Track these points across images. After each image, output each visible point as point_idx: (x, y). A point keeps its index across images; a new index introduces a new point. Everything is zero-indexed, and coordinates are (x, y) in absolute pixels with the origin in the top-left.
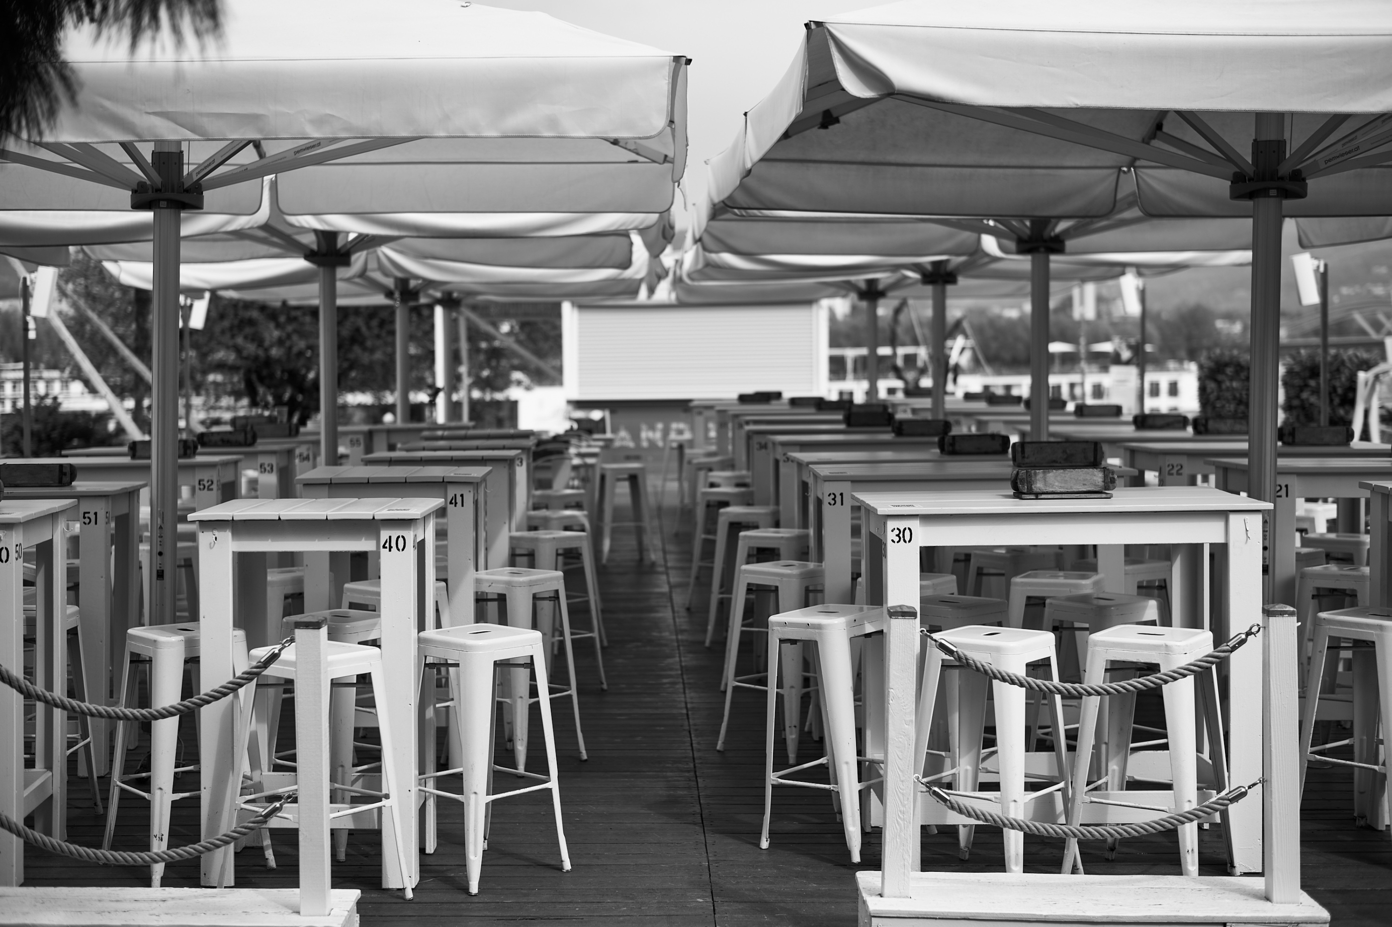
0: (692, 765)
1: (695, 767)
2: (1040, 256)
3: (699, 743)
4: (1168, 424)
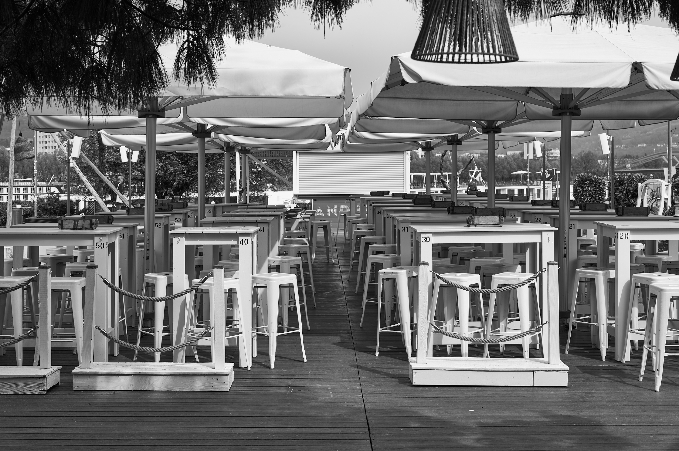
0: (350, 332)
2: (491, 134)
3: (353, 325)
4: (545, 204)
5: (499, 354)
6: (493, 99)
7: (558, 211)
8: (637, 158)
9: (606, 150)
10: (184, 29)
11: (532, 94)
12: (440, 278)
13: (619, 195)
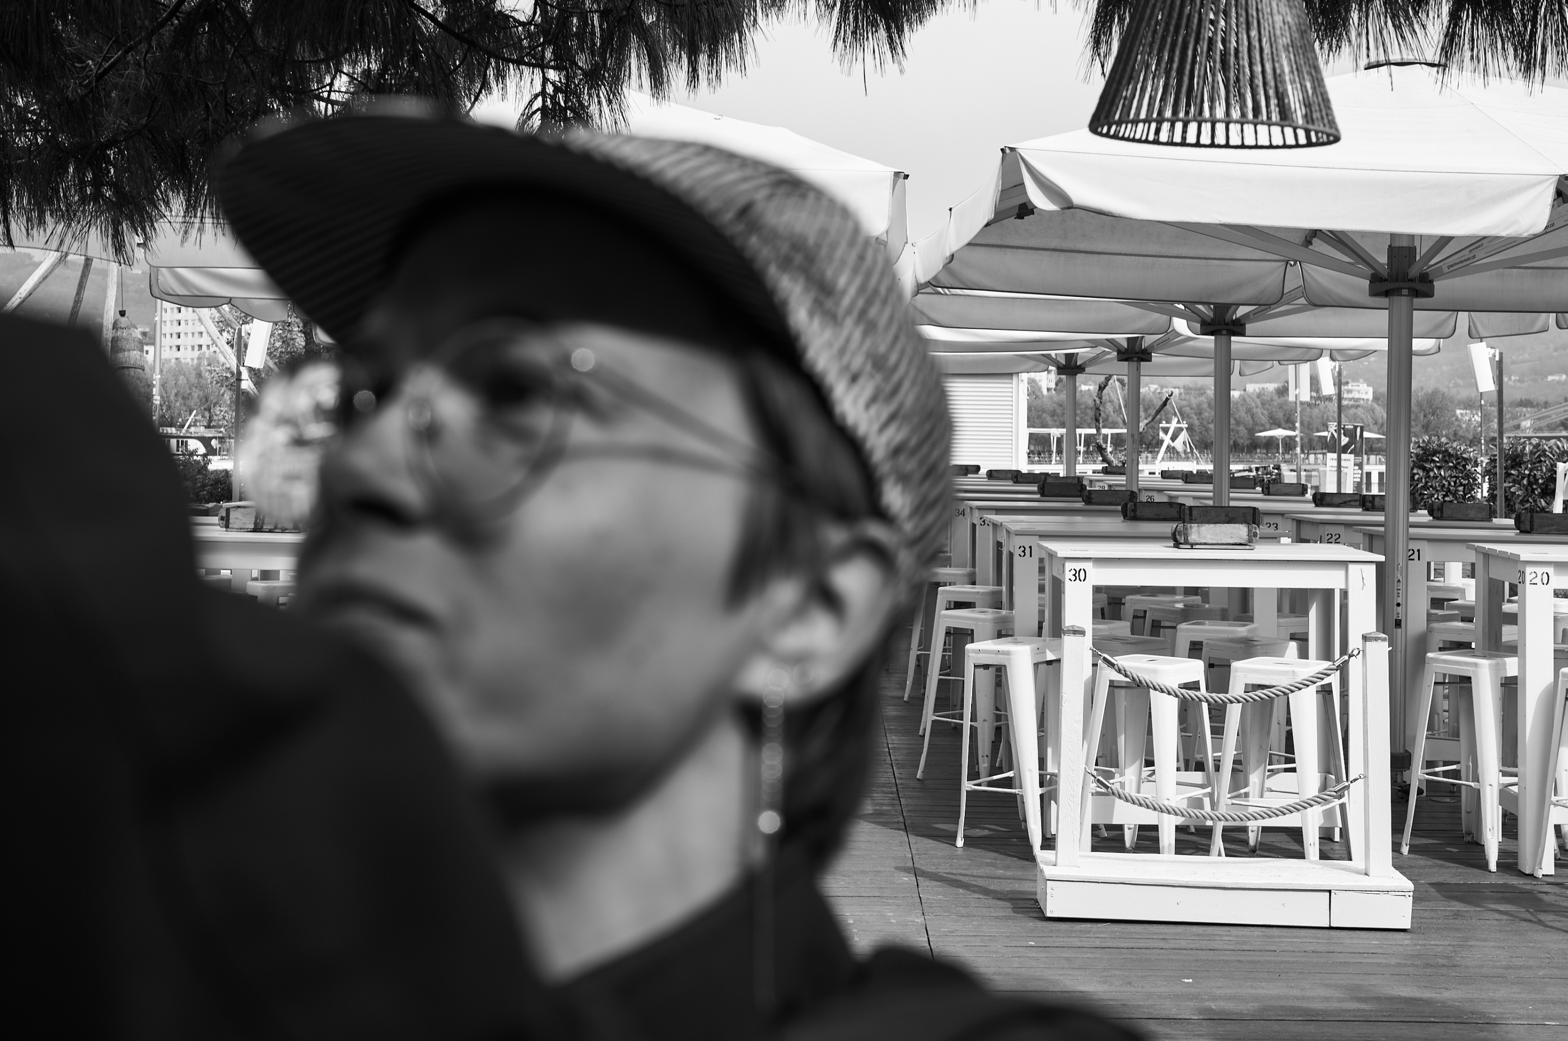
0: (895, 789)
1: (897, 790)
2: (1223, 338)
3: (900, 774)
4: (1345, 503)
5: (1246, 850)
6: (1228, 255)
7: (1382, 519)
8: (1546, 408)
9: (1486, 383)
10: (534, 66)
11: (1318, 245)
12: (1111, 665)
13: (1512, 490)
